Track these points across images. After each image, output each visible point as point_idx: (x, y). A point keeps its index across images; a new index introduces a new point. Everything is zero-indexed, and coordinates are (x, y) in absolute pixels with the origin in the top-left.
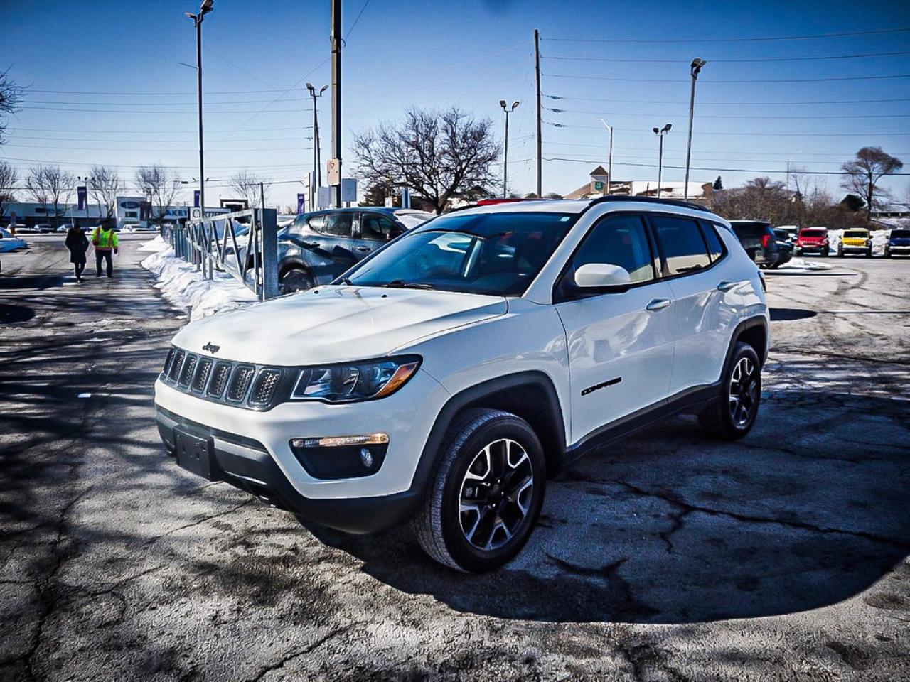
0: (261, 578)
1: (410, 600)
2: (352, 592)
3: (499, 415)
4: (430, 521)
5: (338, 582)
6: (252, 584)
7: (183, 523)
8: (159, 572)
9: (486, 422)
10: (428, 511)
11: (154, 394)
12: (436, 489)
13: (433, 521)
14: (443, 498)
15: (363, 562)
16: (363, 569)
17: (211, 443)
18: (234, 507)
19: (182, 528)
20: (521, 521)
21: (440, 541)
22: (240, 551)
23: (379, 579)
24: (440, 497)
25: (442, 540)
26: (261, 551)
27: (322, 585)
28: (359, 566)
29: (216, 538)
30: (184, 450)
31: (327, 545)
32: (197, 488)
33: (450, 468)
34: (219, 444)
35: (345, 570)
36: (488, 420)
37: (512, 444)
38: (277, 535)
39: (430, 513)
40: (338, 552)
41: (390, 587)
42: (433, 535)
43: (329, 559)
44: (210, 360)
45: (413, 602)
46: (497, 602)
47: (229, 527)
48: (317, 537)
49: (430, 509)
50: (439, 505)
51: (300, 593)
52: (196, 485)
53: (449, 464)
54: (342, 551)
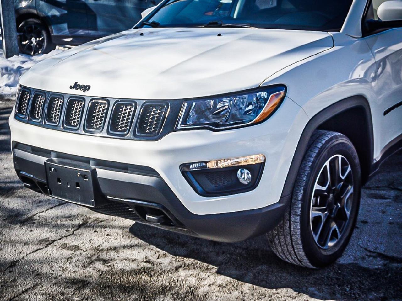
0: (133, 287)
1: (274, 294)
2: (220, 292)
3: (334, 135)
4: (290, 227)
5: (204, 285)
6: (128, 293)
7: (32, 248)
8: (36, 290)
9: (327, 141)
10: (287, 218)
11: (9, 133)
12: (295, 199)
13: (292, 227)
14: (302, 207)
15: (215, 267)
16: (219, 272)
17: (94, 173)
18: (71, 230)
19: (34, 252)
20: (345, 223)
21: (298, 243)
22: (99, 265)
23: (238, 280)
24: (300, 206)
25: (300, 242)
26: (119, 265)
27: (190, 288)
28: (214, 270)
29: (71, 258)
30: (60, 182)
31: (176, 256)
32: (26, 217)
33: (306, 181)
34: (102, 173)
35: (203, 275)
36: (328, 139)
37: (342, 158)
38: (125, 250)
39: (290, 220)
40: (189, 261)
41: (251, 285)
42: (291, 239)
43: (185, 267)
44: (82, 99)
45: (278, 296)
46: (348, 290)
47: (77, 248)
48: (163, 249)
49: (290, 217)
50: (299, 213)
51: (175, 296)
52: (25, 215)
53: (305, 178)
54: (192, 260)
